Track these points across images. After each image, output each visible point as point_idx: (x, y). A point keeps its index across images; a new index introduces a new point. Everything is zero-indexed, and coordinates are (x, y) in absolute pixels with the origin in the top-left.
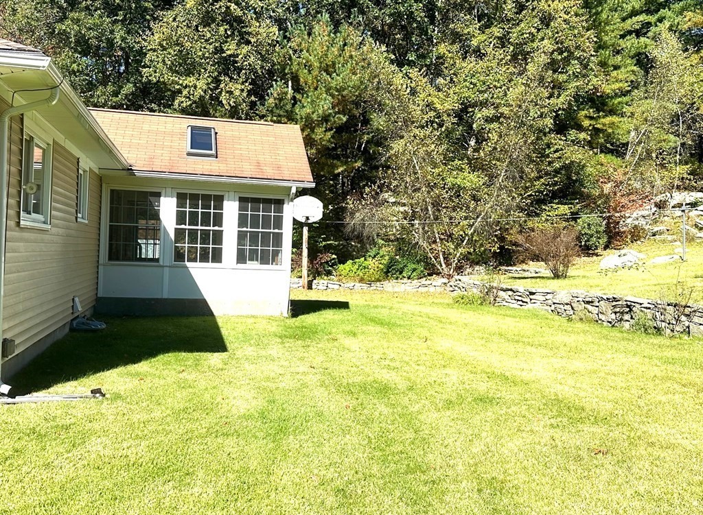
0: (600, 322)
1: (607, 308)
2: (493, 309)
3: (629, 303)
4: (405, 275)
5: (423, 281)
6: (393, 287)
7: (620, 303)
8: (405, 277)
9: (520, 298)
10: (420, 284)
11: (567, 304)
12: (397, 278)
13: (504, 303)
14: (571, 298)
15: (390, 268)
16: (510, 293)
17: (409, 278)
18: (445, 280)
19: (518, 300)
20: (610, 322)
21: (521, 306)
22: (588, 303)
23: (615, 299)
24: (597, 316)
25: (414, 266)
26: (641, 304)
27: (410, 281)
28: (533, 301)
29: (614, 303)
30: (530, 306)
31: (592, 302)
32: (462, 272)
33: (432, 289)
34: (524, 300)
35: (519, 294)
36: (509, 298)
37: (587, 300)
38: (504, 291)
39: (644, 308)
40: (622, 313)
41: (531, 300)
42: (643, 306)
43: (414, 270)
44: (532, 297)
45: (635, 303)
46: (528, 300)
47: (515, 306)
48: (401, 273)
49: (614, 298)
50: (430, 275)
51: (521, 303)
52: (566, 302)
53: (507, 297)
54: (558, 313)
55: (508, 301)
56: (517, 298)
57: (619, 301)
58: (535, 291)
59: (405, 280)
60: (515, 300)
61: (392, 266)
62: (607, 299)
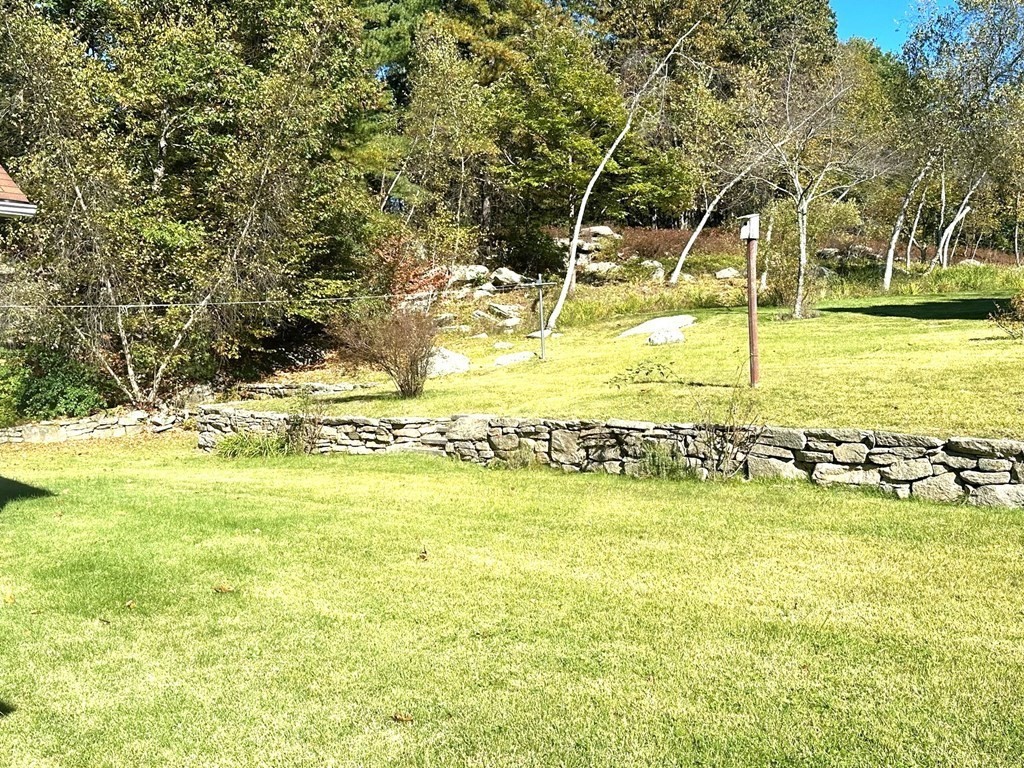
0: (554, 465)
1: (568, 442)
2: (308, 458)
3: (617, 431)
4: (63, 410)
5: (101, 418)
6: (43, 434)
7: (597, 431)
8: (61, 414)
9: (372, 436)
10: (95, 425)
11: (480, 440)
12: (46, 418)
13: (335, 447)
14: (488, 428)
15: (28, 398)
16: (349, 429)
17: (71, 415)
18: (142, 414)
19: (367, 440)
20: (578, 465)
21: (374, 449)
22: (527, 435)
23: (585, 426)
24: (546, 456)
25: (78, 392)
26: (643, 431)
27: (74, 420)
28: (399, 440)
29: (584, 433)
30: (394, 448)
31: (537, 433)
32: (170, 397)
33: (119, 432)
34: (380, 438)
35: (371, 429)
36: (345, 436)
37: (525, 429)
38: (332, 426)
39: (651, 436)
40: (602, 448)
41: (395, 437)
42: (646, 433)
43: (80, 399)
44: (397, 432)
45: (628, 429)
46: (391, 439)
47: (362, 450)
48: (53, 406)
49: (582, 423)
50: (112, 405)
51: (373, 444)
52: (478, 436)
53: (340, 436)
54: (462, 456)
55: (343, 442)
56: (364, 436)
57: (594, 427)
58: (404, 422)
59: (64, 420)
60: (361, 439)
61: (32, 394)
62: (568, 426)
